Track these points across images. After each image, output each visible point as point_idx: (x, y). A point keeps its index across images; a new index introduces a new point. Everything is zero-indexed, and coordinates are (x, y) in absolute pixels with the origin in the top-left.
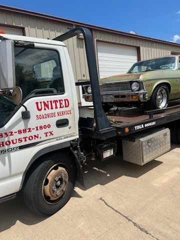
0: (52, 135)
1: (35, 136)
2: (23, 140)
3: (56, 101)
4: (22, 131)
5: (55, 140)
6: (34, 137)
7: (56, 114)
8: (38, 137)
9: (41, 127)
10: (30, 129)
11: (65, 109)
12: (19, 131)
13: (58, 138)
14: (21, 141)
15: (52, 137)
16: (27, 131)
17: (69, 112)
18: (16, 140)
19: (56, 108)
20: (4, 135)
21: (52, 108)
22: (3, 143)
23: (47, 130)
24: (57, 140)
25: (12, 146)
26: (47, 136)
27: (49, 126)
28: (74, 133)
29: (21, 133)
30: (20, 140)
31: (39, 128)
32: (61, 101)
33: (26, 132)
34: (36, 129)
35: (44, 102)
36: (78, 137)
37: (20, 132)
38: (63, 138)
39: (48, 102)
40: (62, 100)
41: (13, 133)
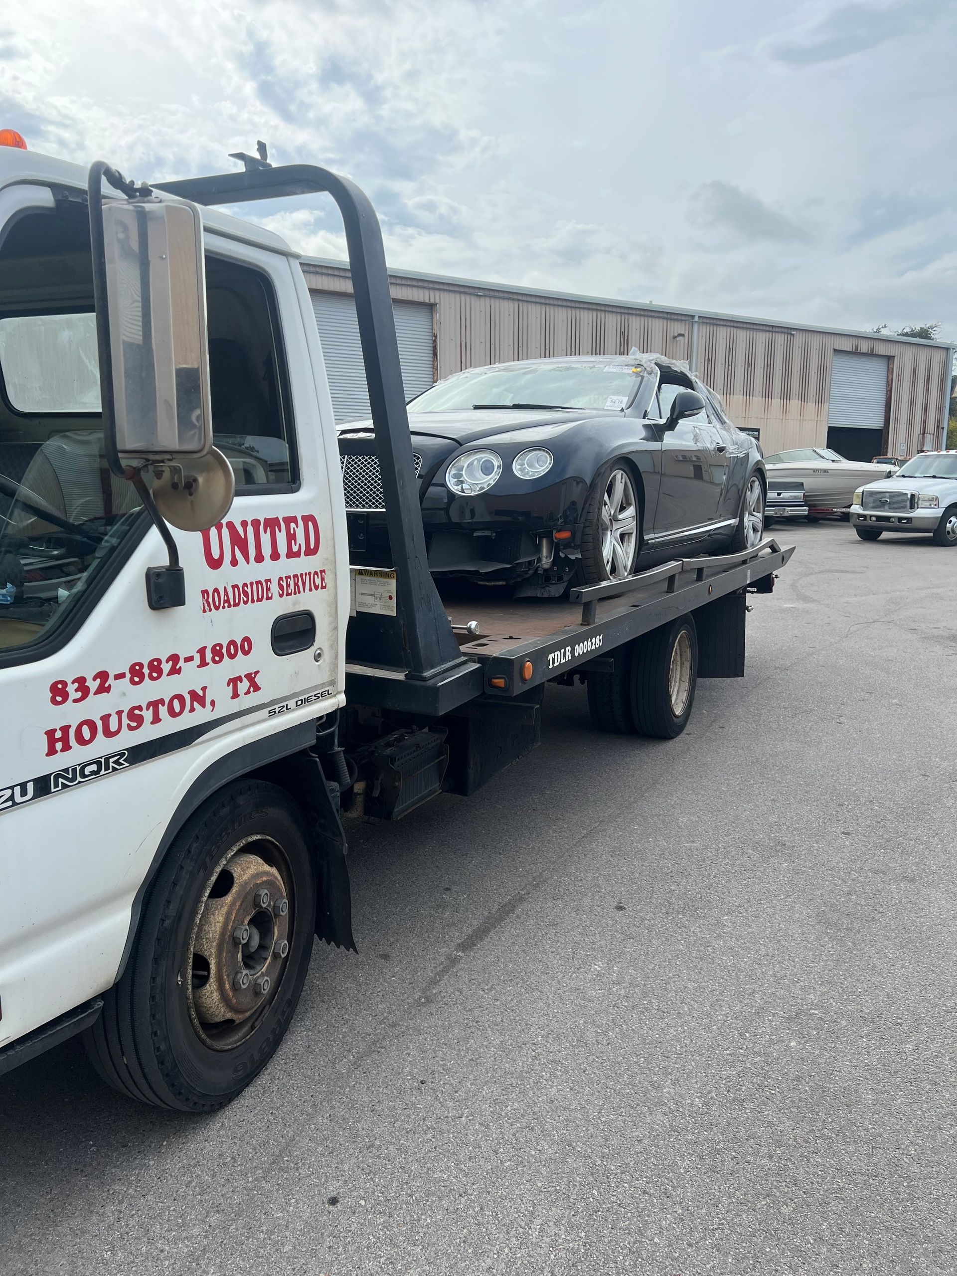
0: (257, 688)
1: (193, 694)
2: (148, 715)
3: (272, 524)
4: (146, 671)
5: (264, 713)
6: (188, 698)
7: (275, 588)
8: (201, 701)
9: (217, 651)
10: (174, 658)
11: (304, 565)
12: (132, 669)
13: (275, 707)
14: (140, 720)
15: (255, 699)
16: (166, 667)
17: (318, 581)
18: (119, 713)
19: (275, 556)
20: (71, 688)
21: (259, 558)
22: (65, 729)
23: (241, 665)
24: (272, 713)
25: (102, 747)
26: (235, 695)
27: (246, 646)
28: (333, 683)
29: (142, 680)
30: (135, 717)
31: (209, 655)
32: (293, 525)
33: (160, 673)
34: (197, 657)
35: (230, 525)
36: (341, 700)
37: (136, 673)
38: (291, 704)
39: (244, 524)
40: (294, 519)
41: (111, 681)
